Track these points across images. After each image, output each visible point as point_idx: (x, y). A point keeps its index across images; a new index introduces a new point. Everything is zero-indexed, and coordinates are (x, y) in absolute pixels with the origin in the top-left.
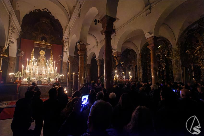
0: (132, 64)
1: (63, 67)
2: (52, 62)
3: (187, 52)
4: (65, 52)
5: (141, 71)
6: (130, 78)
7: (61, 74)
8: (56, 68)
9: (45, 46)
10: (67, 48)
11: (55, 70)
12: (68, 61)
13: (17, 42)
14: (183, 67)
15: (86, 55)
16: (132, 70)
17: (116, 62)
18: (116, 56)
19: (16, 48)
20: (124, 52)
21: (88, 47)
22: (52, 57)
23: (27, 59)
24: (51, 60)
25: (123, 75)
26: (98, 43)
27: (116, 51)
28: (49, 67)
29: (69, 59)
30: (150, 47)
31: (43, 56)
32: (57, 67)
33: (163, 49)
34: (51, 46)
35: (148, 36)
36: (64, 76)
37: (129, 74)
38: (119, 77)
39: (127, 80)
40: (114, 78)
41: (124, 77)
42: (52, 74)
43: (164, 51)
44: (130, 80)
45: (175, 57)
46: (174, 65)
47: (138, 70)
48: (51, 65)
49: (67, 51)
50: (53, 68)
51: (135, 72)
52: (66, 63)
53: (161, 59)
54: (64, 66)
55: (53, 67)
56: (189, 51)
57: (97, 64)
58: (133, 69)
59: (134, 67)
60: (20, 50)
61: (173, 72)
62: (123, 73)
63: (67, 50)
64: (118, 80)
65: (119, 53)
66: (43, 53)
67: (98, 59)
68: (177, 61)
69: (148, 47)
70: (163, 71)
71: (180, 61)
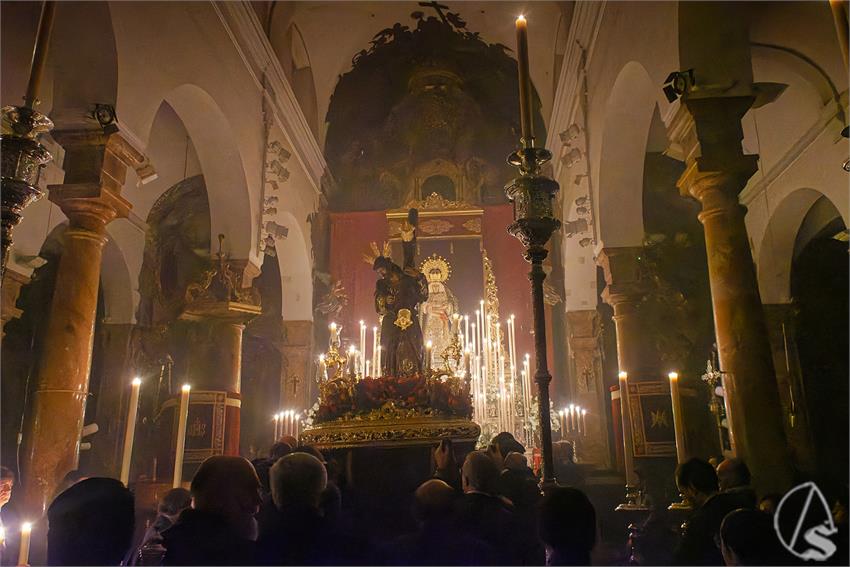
1: (570, 353)
2: (498, 325)
4: (575, 227)
7: (566, 404)
8: (526, 363)
9: (448, 226)
10: (583, 199)
11: (519, 379)
12: (605, 294)
13: (310, 233)
19: (310, 271)
22: (491, 288)
23: (362, 322)
24: (486, 312)
28: (478, 358)
29: (608, 278)
31: (442, 288)
32: (527, 356)
34: (479, 216)
36: (584, 412)
42: (503, 410)
48: (491, 343)
49: (588, 217)
50: (507, 364)
52: (591, 316)
54: (580, 342)
55: (502, 359)
60: (325, 278)
63: (584, 210)
66: (437, 271)
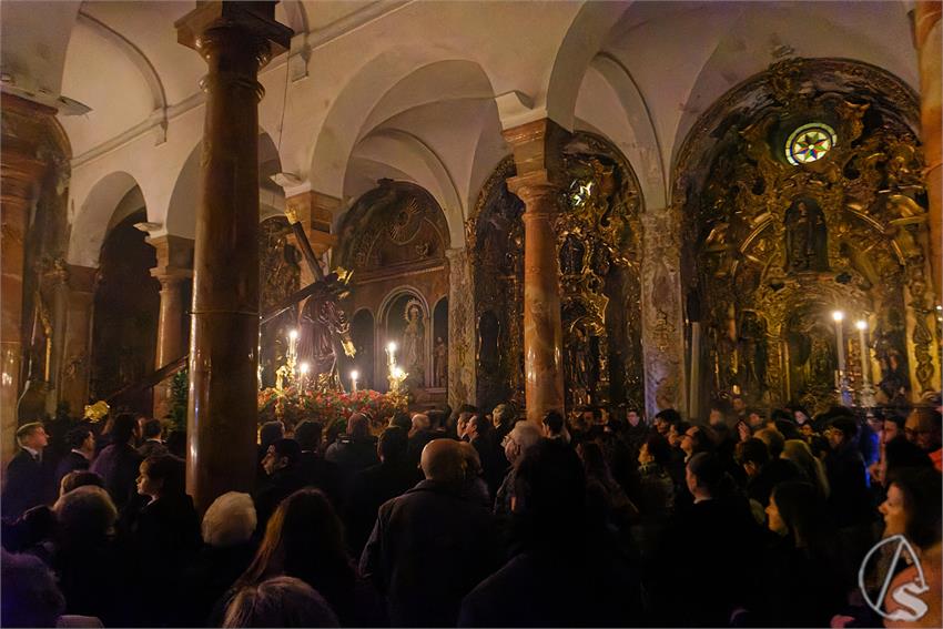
0: (413, 289)
3: (714, 241)
5: (469, 336)
6: (395, 385)
14: (691, 325)
15: (60, 190)
16: (413, 325)
17: (304, 263)
18: (298, 224)
20: (368, 199)
21: (81, 134)
25: (346, 362)
26: (166, 107)
27: (306, 187)
30: (521, 187)
33: (597, 206)
35: (513, 114)
37: (385, 358)
38: (314, 376)
39: (374, 395)
40: (279, 383)
41: (354, 375)
43: (606, 224)
44: (394, 395)
45: (658, 260)
46: (651, 305)
47: (452, 327)
51: (436, 343)
53: (588, 271)
56: (720, 236)
57: (154, 272)
58: (420, 324)
59: (429, 309)
61: (641, 346)
62: (350, 349)
64: (303, 396)
65: (325, 205)
67: (164, 232)
68: (662, 283)
69: (513, 183)
70: (595, 340)
71: (676, 287)
